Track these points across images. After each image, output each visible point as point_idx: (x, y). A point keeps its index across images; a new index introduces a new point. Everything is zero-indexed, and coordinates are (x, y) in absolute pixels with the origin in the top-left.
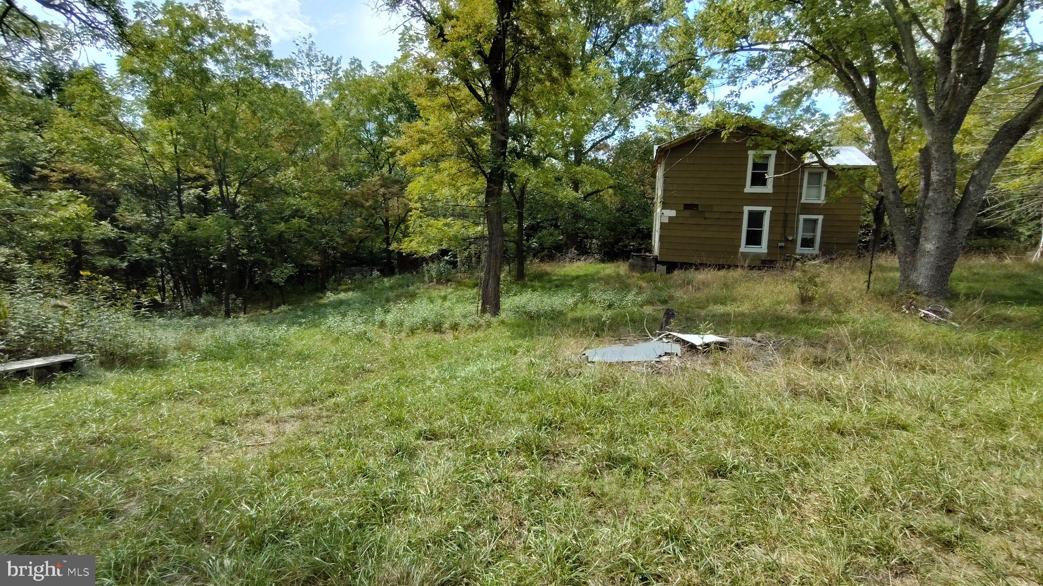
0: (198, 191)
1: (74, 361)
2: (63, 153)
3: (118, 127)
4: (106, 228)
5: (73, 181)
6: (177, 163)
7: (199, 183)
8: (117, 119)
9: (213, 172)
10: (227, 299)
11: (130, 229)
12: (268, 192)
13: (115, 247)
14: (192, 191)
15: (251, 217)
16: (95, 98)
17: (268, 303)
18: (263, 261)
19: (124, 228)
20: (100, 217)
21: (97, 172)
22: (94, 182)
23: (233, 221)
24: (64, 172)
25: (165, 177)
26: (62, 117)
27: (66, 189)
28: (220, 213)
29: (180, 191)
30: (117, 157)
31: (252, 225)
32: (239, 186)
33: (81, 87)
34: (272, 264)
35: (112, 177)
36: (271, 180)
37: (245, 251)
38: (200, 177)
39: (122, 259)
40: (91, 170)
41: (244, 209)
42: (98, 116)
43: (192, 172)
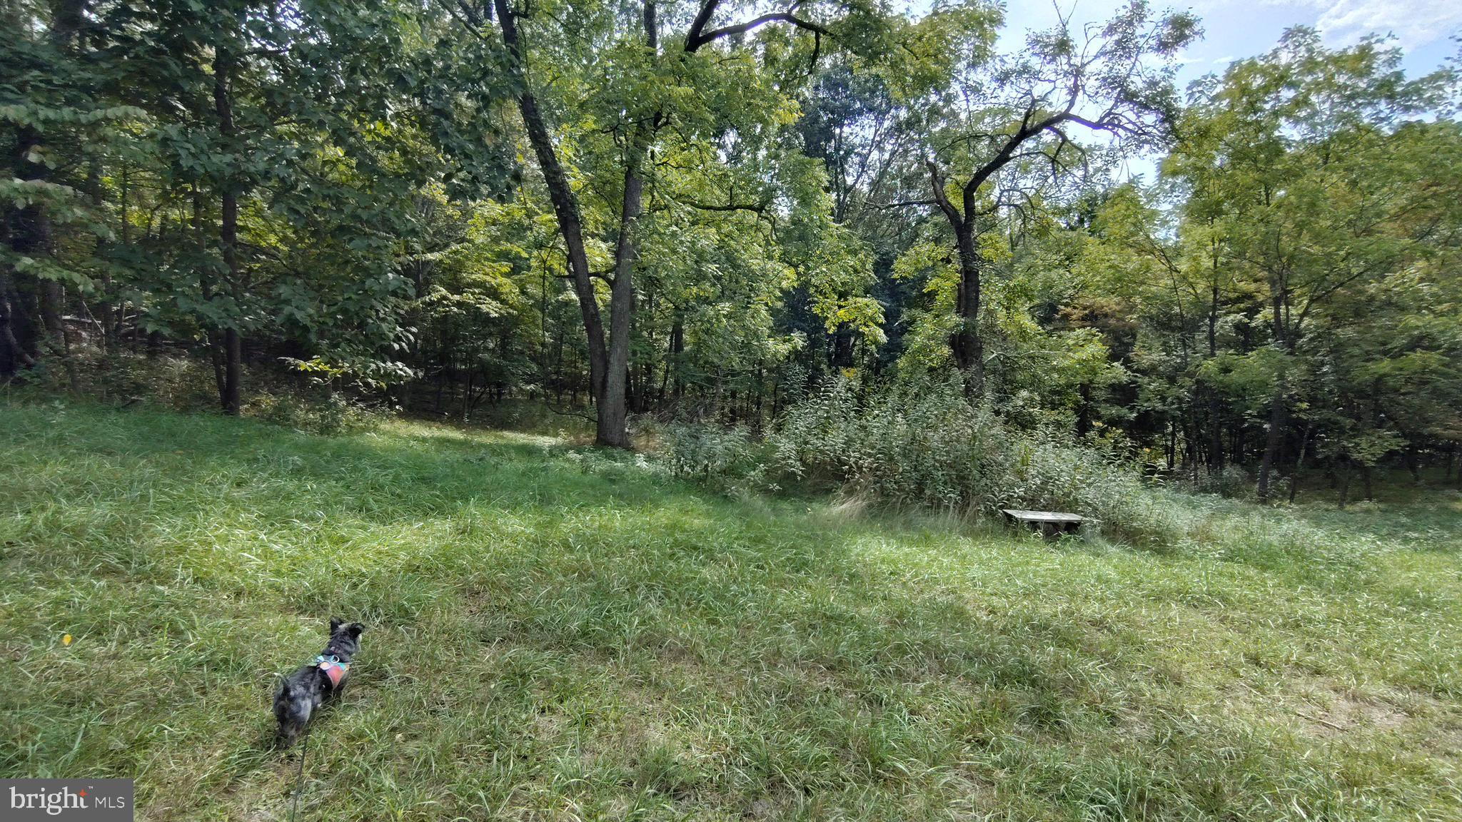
0: (1240, 316)
1: (1079, 523)
2: (1087, 287)
3: (1148, 247)
4: (1119, 372)
5: (1092, 318)
6: (1215, 280)
7: (1242, 306)
8: (1148, 237)
9: (1266, 287)
10: (1265, 476)
11: (1144, 372)
12: (1361, 310)
13: (1124, 393)
14: (1231, 317)
15: (1323, 351)
16: (1129, 216)
17: (1337, 494)
18: (1336, 423)
19: (1137, 371)
20: (1113, 357)
21: (1118, 304)
22: (1113, 316)
23: (1289, 358)
24: (1085, 309)
25: (1198, 301)
26: (1092, 247)
27: (1084, 327)
28: (1272, 348)
29: (1213, 319)
30: (1143, 283)
31: (1323, 364)
32: (1309, 305)
33: (1116, 208)
34: (1351, 429)
35: (1132, 309)
36: (1372, 288)
37: (1305, 405)
38: (1247, 296)
39: (1132, 409)
40: (1110, 303)
41: (1312, 340)
42: (1127, 238)
43: (1235, 290)
